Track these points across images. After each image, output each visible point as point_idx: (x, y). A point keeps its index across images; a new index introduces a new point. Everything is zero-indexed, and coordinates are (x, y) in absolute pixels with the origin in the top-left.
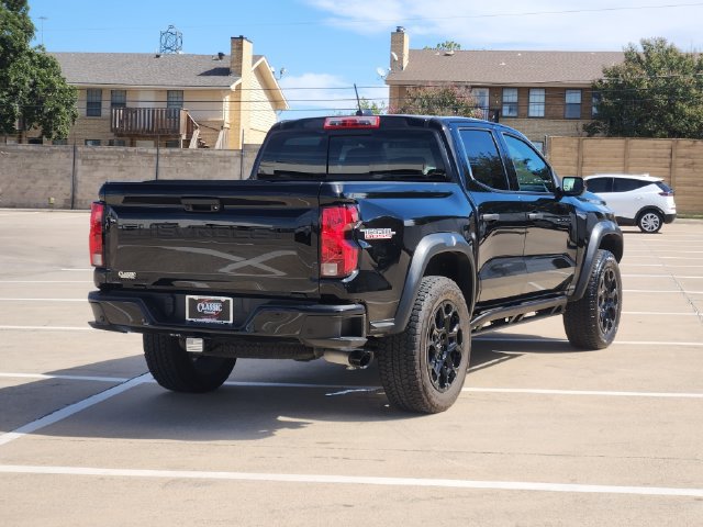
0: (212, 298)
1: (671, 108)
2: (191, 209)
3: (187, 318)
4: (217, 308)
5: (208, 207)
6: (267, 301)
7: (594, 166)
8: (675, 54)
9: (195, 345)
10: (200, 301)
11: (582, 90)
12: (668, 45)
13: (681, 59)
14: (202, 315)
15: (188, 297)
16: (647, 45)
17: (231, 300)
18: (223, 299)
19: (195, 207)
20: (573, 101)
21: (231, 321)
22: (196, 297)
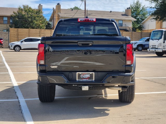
0: (87, 73)
1: (32, 22)
2: (81, 45)
3: (77, 80)
4: (88, 76)
5: (88, 44)
6: (107, 73)
7: (21, 35)
8: (31, 9)
9: (85, 88)
10: (82, 74)
11: (8, 17)
12: (29, 7)
13: (33, 10)
14: (83, 78)
15: (77, 73)
16: (24, 6)
17: (94, 73)
18: (91, 73)
19: (82, 44)
20: (5, 20)
21: (94, 80)
22: (80, 73)
